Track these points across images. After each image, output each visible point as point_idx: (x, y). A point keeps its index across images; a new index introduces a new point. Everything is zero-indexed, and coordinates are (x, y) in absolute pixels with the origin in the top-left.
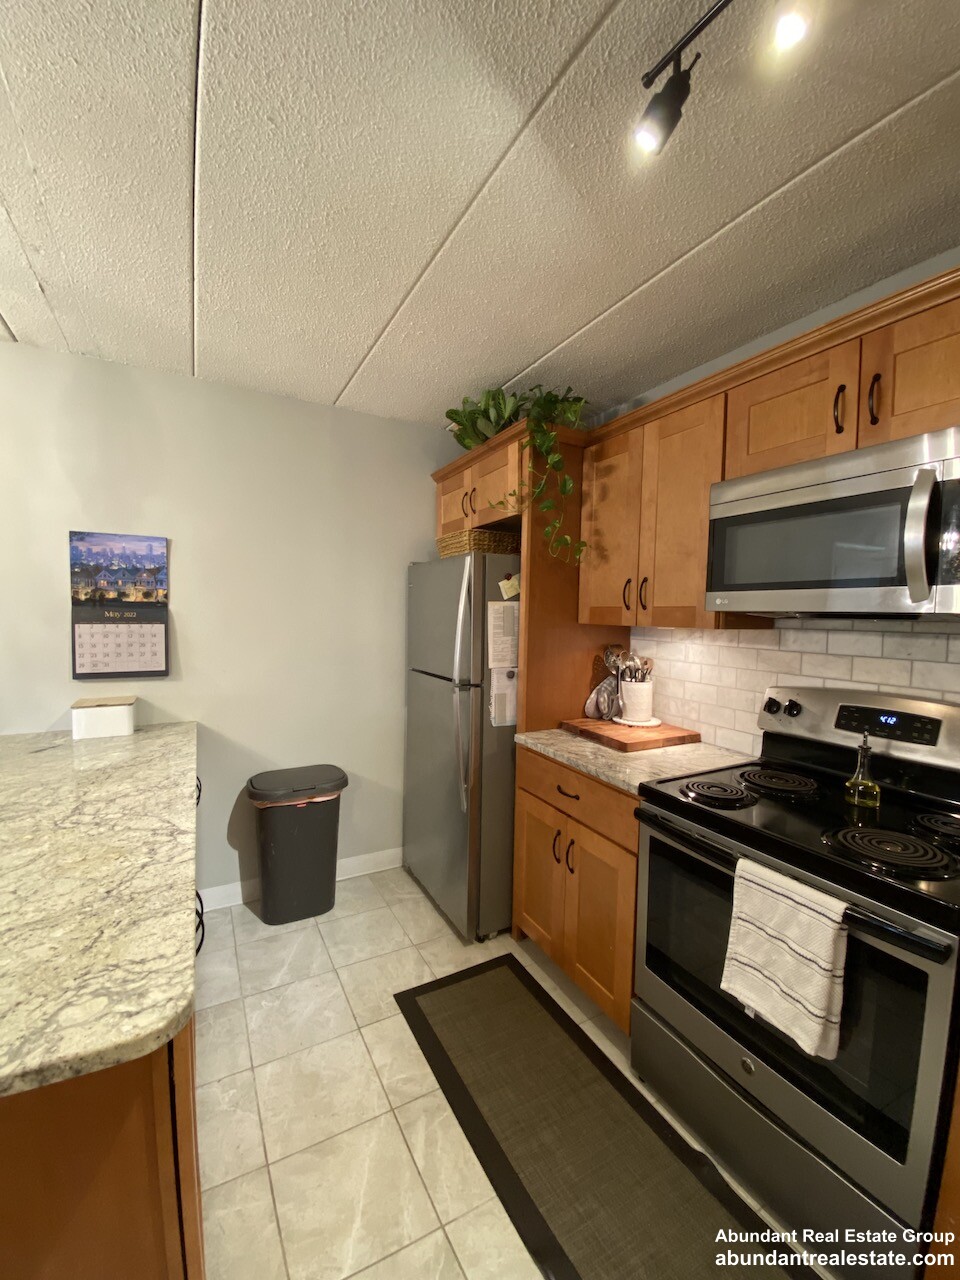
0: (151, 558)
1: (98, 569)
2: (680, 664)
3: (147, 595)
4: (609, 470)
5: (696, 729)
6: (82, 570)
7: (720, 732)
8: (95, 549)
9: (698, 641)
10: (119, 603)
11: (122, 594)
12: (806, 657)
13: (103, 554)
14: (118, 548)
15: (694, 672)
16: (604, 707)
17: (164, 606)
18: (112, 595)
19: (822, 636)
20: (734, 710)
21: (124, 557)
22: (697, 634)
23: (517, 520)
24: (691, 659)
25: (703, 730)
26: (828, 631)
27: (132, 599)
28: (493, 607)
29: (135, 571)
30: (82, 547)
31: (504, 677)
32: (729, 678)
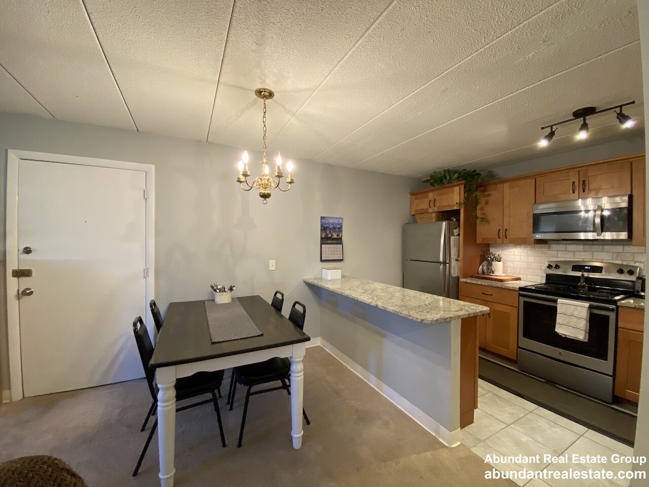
0: (338, 224)
1: (327, 227)
2: (511, 256)
3: (338, 235)
4: (489, 195)
5: (519, 276)
6: (324, 229)
7: (528, 277)
8: (326, 222)
9: (519, 249)
10: (331, 239)
11: (332, 235)
12: (559, 252)
13: (328, 223)
14: (331, 221)
15: (518, 258)
16: (485, 271)
17: (341, 239)
18: (330, 236)
19: (564, 246)
20: (534, 269)
21: (332, 224)
22: (519, 246)
23: (458, 211)
24: (516, 254)
25: (521, 276)
26: (566, 244)
27: (334, 237)
28: (452, 238)
29: (335, 228)
30: (323, 220)
31: (455, 261)
32: (531, 259)
